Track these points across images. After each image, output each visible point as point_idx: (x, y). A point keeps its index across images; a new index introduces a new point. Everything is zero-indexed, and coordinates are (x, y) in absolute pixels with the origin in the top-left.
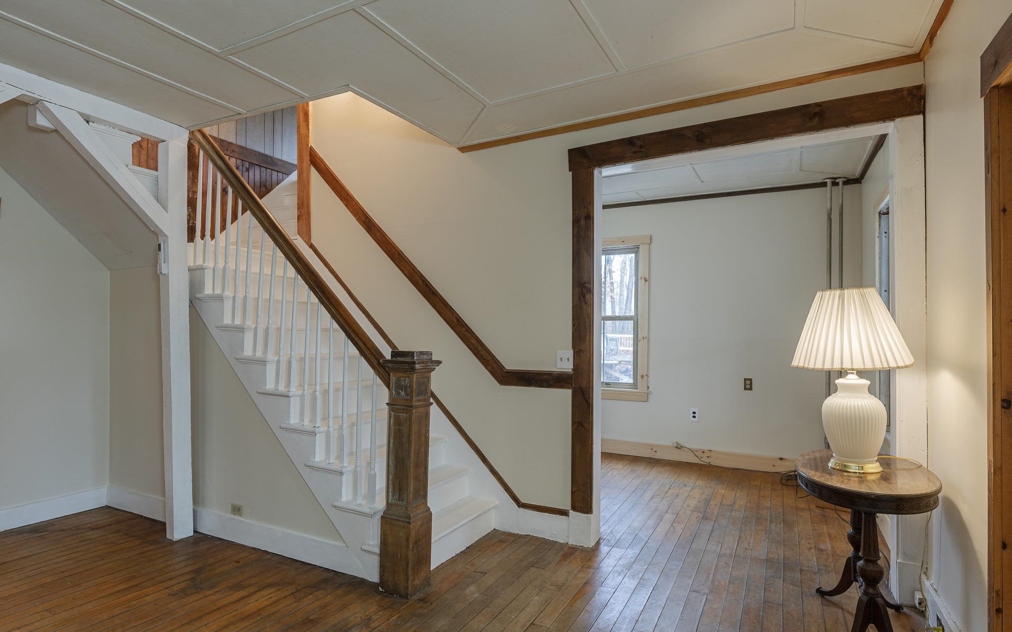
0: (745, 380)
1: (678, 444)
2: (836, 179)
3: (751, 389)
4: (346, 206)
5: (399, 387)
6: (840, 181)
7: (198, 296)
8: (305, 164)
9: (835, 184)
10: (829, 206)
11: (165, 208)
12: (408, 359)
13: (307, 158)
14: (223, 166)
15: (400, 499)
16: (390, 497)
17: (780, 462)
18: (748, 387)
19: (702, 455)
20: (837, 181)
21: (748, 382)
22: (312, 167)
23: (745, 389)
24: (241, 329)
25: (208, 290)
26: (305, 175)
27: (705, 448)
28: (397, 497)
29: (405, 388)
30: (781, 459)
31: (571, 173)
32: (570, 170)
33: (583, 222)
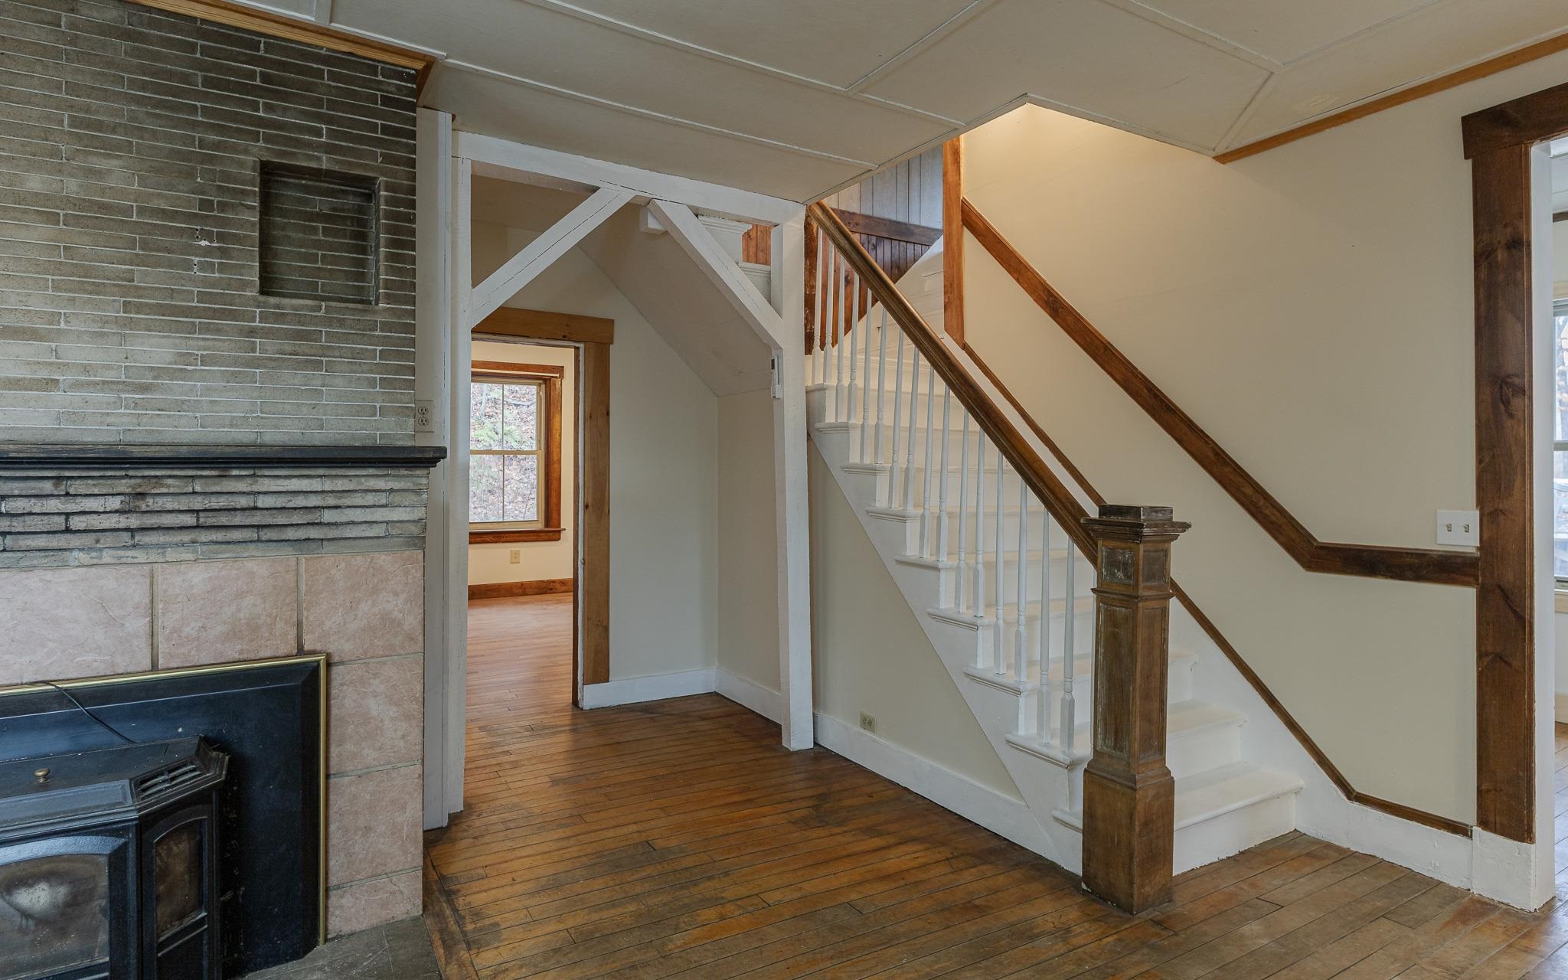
4: (1017, 280)
5: (1112, 563)
7: (817, 425)
8: (954, 226)
11: (779, 312)
12: (1129, 519)
13: (957, 218)
15: (1117, 746)
16: (1100, 742)
22: (966, 231)
24: (872, 471)
25: (830, 418)
26: (955, 243)
28: (1111, 743)
29: (1124, 567)
31: (1470, 162)
32: (1466, 157)
33: (1501, 255)
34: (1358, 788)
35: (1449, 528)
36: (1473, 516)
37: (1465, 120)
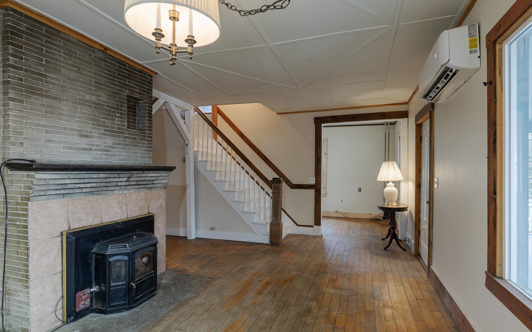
0: (359, 188)
1: (337, 211)
2: (387, 123)
3: (361, 191)
4: (233, 129)
5: (275, 188)
6: (389, 124)
7: (196, 160)
8: (215, 113)
9: (387, 124)
10: (385, 132)
11: (189, 132)
12: (278, 180)
13: (216, 111)
14: (206, 118)
15: (276, 218)
16: (273, 219)
17: (369, 215)
18: (360, 191)
19: (344, 214)
20: (388, 123)
21: (360, 189)
22: (218, 114)
23: (359, 191)
24: (216, 171)
25: (200, 158)
26: (215, 116)
27: (346, 212)
28: (275, 218)
29: (277, 188)
30: (370, 214)
31: (315, 124)
32: (314, 124)
33: (318, 140)
34: (298, 224)
35: (311, 180)
36: (314, 179)
37: (314, 118)
